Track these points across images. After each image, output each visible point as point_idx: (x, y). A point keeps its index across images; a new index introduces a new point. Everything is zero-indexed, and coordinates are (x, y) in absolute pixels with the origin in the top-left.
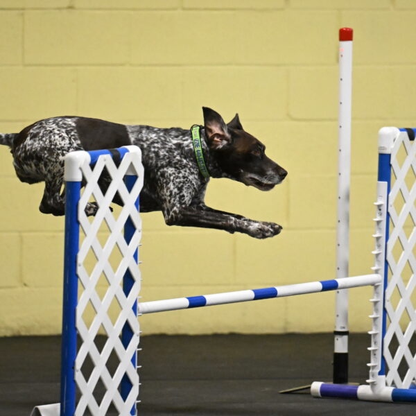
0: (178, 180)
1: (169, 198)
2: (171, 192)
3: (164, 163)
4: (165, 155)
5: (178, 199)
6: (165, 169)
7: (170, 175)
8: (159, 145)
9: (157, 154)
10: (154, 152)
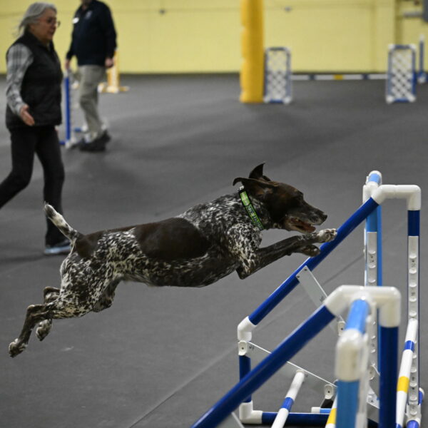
0: (246, 231)
1: (242, 249)
2: (243, 243)
3: (230, 223)
4: (229, 217)
5: (250, 246)
6: (233, 227)
7: (238, 230)
8: (221, 213)
9: (223, 219)
10: (219, 220)
